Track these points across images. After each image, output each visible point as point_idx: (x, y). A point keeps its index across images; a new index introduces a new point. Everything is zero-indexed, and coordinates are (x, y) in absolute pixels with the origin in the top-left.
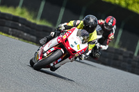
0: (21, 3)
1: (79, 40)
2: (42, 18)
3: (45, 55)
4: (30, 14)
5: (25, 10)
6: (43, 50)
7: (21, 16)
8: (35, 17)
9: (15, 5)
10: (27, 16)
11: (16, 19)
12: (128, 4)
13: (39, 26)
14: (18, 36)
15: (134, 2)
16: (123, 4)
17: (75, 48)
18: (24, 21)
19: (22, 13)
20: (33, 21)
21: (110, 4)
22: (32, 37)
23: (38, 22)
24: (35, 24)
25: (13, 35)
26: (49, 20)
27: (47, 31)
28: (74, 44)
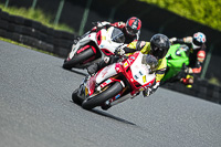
0: (34, 4)
1: (145, 69)
2: (61, 22)
3: (99, 89)
4: (46, 17)
5: (39, 12)
6: (94, 82)
7: (36, 20)
8: (52, 21)
9: (27, 6)
10: (42, 19)
11: (28, 23)
12: (168, 4)
13: (57, 32)
14: (31, 45)
15: (175, 2)
16: (162, 4)
17: (141, 81)
18: (38, 26)
19: (36, 16)
20: (49, 26)
21: (145, 4)
22: (48, 45)
23: (56, 27)
24: (51, 29)
25: (25, 43)
26: (70, 24)
27: (67, 39)
28: (139, 75)
